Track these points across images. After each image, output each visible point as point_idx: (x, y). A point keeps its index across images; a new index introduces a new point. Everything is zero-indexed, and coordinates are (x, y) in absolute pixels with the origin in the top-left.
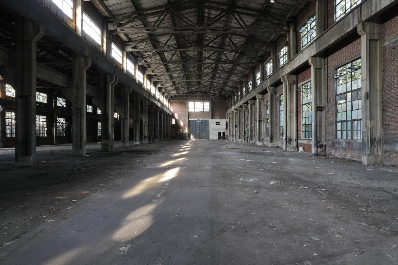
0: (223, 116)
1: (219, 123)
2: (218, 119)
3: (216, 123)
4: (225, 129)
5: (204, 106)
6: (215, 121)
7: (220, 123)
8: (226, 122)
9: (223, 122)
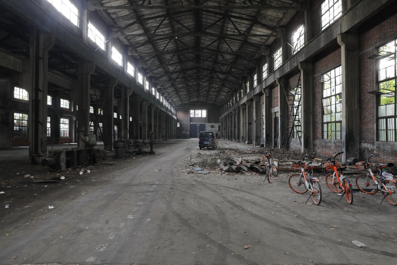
0: (217, 121)
1: (213, 126)
2: (212, 123)
3: (211, 126)
4: (218, 131)
5: (202, 113)
6: (210, 124)
7: (215, 126)
8: (219, 126)
9: (216, 125)
